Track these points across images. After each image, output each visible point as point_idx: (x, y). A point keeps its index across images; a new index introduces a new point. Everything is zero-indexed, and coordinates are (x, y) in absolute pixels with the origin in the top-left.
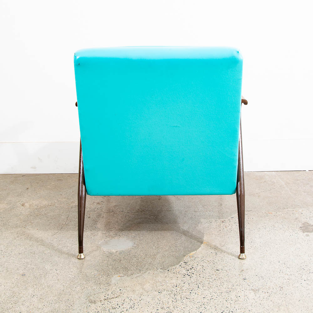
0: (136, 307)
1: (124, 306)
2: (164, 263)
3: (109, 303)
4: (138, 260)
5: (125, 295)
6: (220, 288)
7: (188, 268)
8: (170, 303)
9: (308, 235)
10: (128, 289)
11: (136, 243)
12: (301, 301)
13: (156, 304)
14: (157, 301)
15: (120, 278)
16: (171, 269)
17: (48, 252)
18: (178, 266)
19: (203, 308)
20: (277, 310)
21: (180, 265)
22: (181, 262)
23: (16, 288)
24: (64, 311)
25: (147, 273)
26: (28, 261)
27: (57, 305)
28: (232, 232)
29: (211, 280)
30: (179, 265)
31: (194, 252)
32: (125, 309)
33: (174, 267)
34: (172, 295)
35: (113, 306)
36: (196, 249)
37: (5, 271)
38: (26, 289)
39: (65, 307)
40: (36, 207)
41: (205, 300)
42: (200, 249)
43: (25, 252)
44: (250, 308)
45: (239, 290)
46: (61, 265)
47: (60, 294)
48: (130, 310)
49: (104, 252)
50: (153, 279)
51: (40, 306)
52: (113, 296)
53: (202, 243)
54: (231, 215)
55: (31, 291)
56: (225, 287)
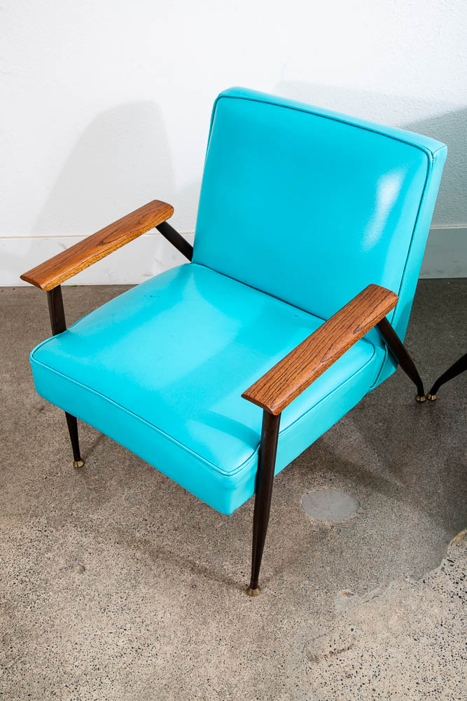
0: (382, 674)
1: (364, 671)
2: (415, 561)
3: (339, 662)
4: (371, 550)
5: (362, 644)
7: (457, 577)
8: (436, 667)
10: (365, 627)
11: (361, 503)
13: (413, 668)
14: (415, 662)
15: (347, 598)
16: (429, 578)
17: (220, 525)
18: (438, 570)
21: (443, 569)
22: (444, 561)
23: (189, 620)
24: (273, 678)
25: (390, 587)
26: (194, 548)
27: (260, 665)
30: (440, 567)
31: (463, 533)
32: (366, 678)
33: (432, 573)
34: (437, 648)
35: (347, 669)
37: (163, 576)
38: (205, 623)
39: (273, 671)
43: (183, 525)
47: (260, 638)
48: (375, 683)
49: (311, 526)
50: (401, 602)
51: (234, 664)
52: (343, 646)
55: (213, 627)
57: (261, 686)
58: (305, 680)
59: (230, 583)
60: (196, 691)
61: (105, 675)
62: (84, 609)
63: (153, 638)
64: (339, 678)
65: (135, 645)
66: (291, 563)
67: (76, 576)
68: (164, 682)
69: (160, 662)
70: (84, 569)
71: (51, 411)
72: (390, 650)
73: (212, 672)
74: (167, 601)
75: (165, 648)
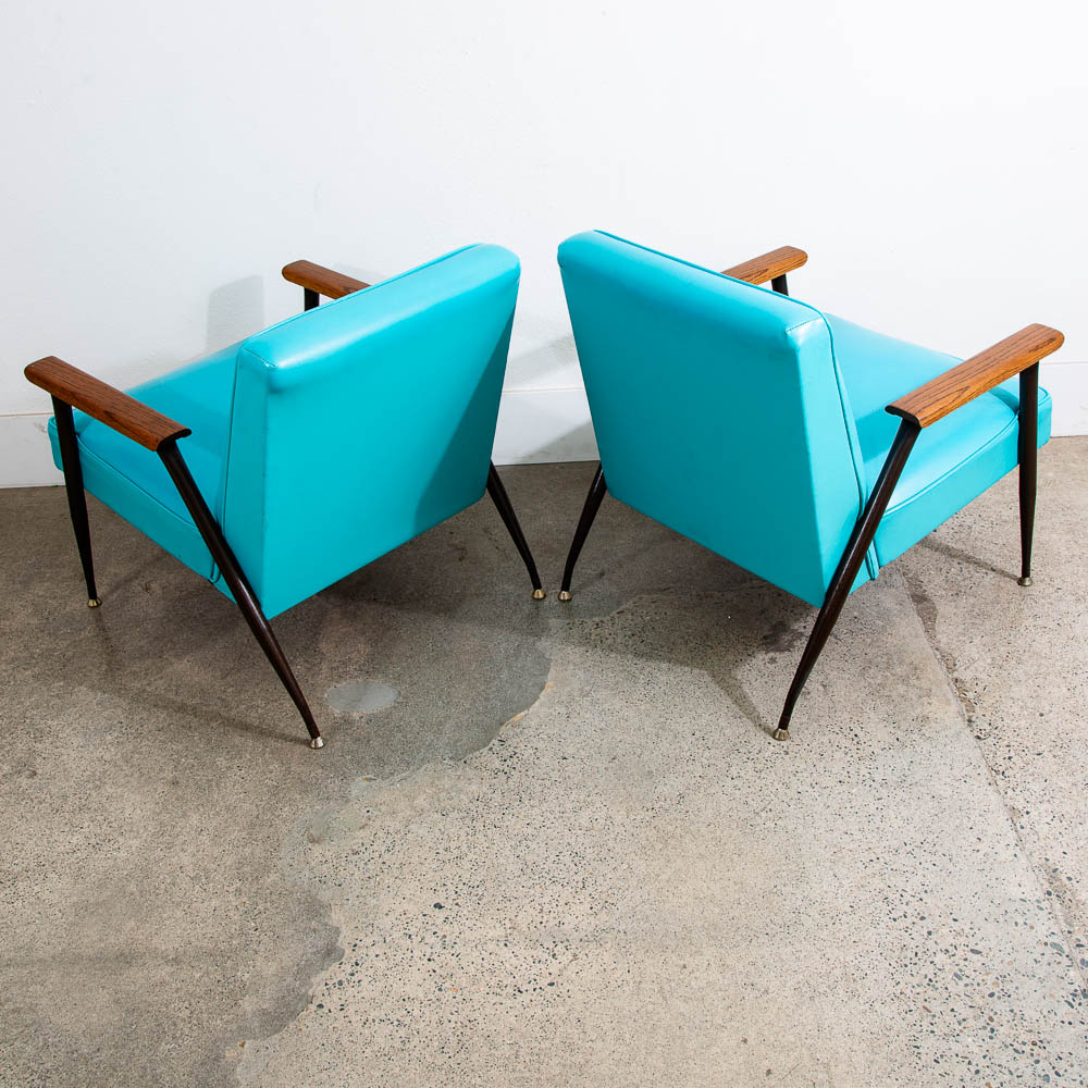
0: (397, 848)
1: (375, 847)
2: (459, 744)
4: (405, 737)
5: (378, 823)
6: (562, 801)
7: (506, 755)
8: (463, 837)
9: (773, 660)
10: (383, 808)
11: (402, 693)
12: (712, 826)
13: (435, 840)
14: (438, 834)
15: (367, 783)
16: (472, 759)
18: (485, 751)
19: (523, 848)
20: (661, 846)
21: (491, 749)
22: (494, 741)
23: (164, 814)
24: (262, 861)
25: (423, 769)
26: (180, 747)
27: (248, 850)
29: (548, 783)
30: (488, 748)
31: (523, 714)
32: (377, 854)
33: (477, 753)
34: (468, 821)
35: (355, 847)
36: (527, 706)
37: (136, 776)
38: (184, 815)
39: (264, 854)
40: (178, 593)
41: (530, 830)
42: (537, 703)
43: (169, 725)
44: (611, 844)
45: (598, 804)
46: (249, 757)
47: (252, 825)
48: (386, 856)
49: (335, 718)
50: (433, 783)
51: (216, 852)
53: (542, 689)
54: (619, 604)
55: (194, 819)
56: (572, 798)
57: (247, 869)
58: (302, 859)
60: (165, 878)
61: (51, 870)
62: (31, 812)
63: (115, 835)
64: (343, 855)
65: (93, 841)
67: (24, 782)
68: (125, 873)
69: (123, 854)
70: (35, 773)
71: (8, 619)
72: (410, 827)
73: (186, 859)
74: (138, 798)
75: (131, 842)
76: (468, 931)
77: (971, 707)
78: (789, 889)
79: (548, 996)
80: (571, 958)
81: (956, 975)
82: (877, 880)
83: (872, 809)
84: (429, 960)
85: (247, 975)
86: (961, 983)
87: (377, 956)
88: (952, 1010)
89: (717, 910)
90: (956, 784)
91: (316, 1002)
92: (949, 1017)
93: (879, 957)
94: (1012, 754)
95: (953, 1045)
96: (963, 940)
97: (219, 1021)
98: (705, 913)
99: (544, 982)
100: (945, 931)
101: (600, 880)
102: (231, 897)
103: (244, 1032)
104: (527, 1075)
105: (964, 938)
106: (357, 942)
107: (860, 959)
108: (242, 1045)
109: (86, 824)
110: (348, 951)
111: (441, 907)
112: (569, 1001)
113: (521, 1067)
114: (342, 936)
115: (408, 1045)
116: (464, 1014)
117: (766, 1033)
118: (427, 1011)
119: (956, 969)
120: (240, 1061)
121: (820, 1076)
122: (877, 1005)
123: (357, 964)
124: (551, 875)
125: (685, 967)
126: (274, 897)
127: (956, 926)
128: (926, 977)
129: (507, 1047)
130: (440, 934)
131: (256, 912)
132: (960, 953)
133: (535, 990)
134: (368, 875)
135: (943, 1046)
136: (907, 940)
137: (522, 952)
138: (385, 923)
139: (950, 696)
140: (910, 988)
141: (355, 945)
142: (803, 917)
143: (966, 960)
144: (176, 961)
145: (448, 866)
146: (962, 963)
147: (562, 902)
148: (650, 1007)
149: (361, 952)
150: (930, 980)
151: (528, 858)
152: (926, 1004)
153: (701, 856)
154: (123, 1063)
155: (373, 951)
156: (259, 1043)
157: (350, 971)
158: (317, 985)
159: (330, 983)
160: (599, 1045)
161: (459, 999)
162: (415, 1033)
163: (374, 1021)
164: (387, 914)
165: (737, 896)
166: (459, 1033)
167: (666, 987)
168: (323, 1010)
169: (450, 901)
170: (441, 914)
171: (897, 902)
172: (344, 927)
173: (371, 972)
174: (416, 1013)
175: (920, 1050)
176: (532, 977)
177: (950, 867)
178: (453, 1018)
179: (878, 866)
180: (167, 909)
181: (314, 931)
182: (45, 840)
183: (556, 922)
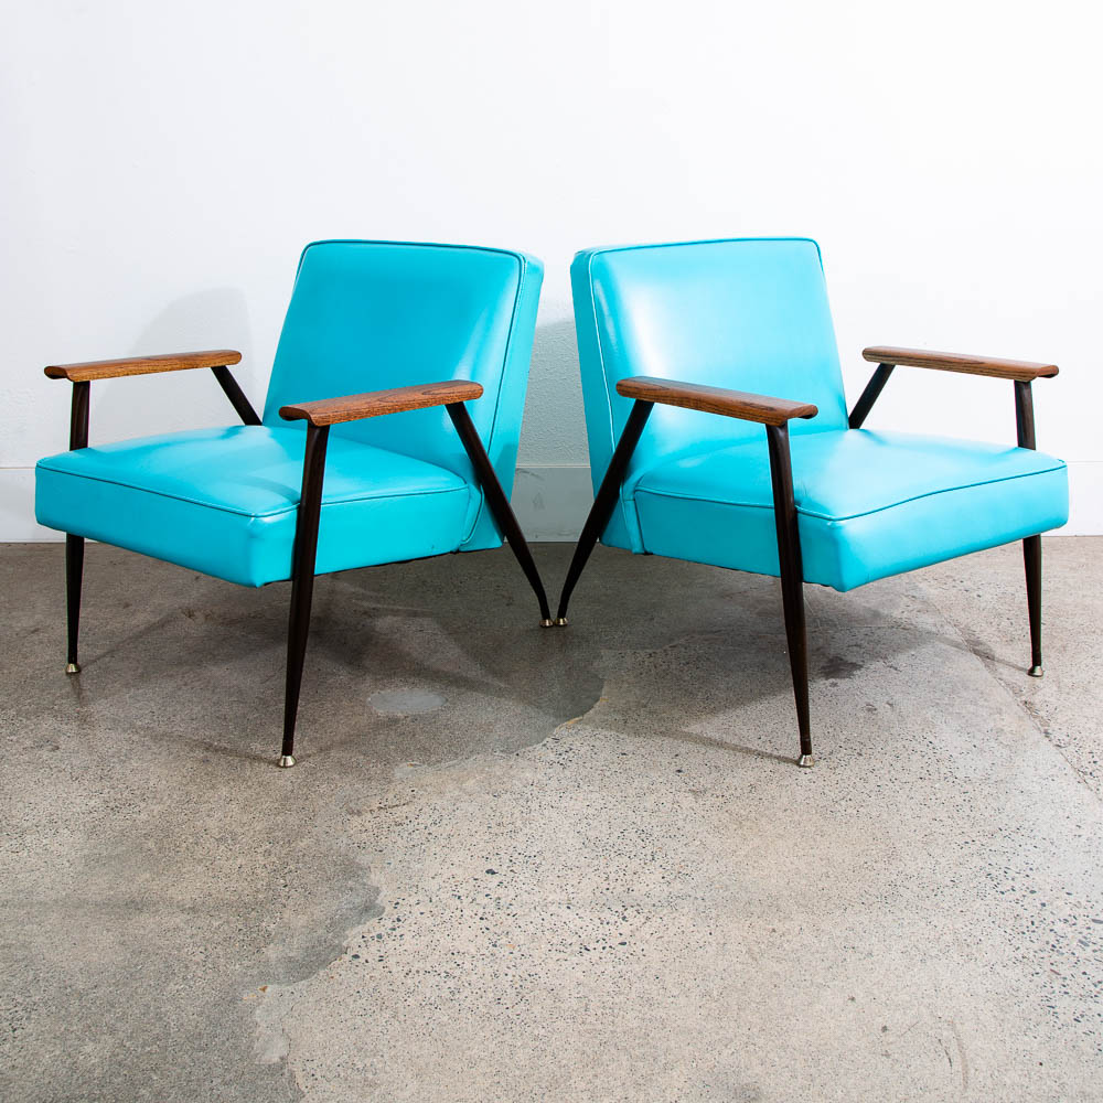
0: (444, 822)
1: (420, 820)
2: (510, 740)
3: (388, 814)
4: (453, 733)
5: (423, 801)
6: (623, 788)
7: (561, 750)
8: (517, 814)
9: (835, 685)
10: (430, 789)
11: (450, 700)
12: (789, 811)
13: (487, 816)
14: (489, 811)
15: (412, 768)
16: (524, 752)
17: (255, 716)
18: (539, 746)
19: (584, 825)
20: (735, 827)
21: (545, 745)
22: (547, 739)
23: (192, 786)
24: (295, 828)
25: (472, 759)
26: (213, 733)
27: (280, 819)
28: (668, 677)
29: (608, 774)
30: (542, 744)
31: (577, 719)
32: (422, 826)
33: (530, 748)
34: (522, 802)
35: (397, 820)
36: (582, 713)
39: (298, 822)
40: (221, 620)
41: (591, 811)
42: (591, 711)
44: (680, 824)
45: (663, 791)
47: (286, 798)
48: (433, 829)
49: (378, 717)
50: (483, 770)
51: (246, 818)
52: (398, 803)
53: (597, 700)
54: (671, 640)
55: (224, 791)
56: (634, 786)
57: (278, 834)
58: (339, 828)
59: (257, 758)
60: (187, 838)
61: (63, 826)
62: (49, 778)
63: (137, 800)
64: (385, 826)
65: (112, 805)
66: (342, 743)
67: (45, 754)
68: (144, 832)
69: (143, 816)
70: (58, 748)
72: (458, 805)
73: (211, 823)
74: (165, 772)
75: (153, 807)
76: (525, 896)
77: (1045, 723)
78: (880, 865)
79: (620, 955)
80: (643, 920)
81: (1080, 941)
82: (976, 859)
83: (959, 800)
84: (481, 919)
85: (272, 926)
86: (1089, 950)
87: (422, 914)
88: (1084, 973)
89: (804, 882)
90: (1044, 782)
91: (351, 953)
92: (1082, 980)
93: (992, 925)
94: (1096, 759)
95: (1092, 1005)
96: (1081, 911)
97: (238, 966)
98: (791, 884)
99: (615, 942)
100: (1060, 903)
101: (671, 854)
102: (260, 857)
103: (266, 977)
104: (600, 1027)
105: (1082, 909)
106: (400, 901)
107: (970, 927)
108: (264, 990)
109: (106, 791)
110: (389, 909)
111: (494, 873)
112: (644, 960)
113: (592, 1019)
114: (382, 894)
115: (457, 996)
116: (523, 968)
117: (876, 992)
118: (480, 964)
119: (1080, 936)
120: (259, 1004)
121: (945, 1033)
122: (998, 968)
123: (399, 920)
124: (616, 848)
125: (774, 930)
126: (306, 858)
127: (1071, 899)
128: (1048, 943)
129: (574, 1001)
130: (494, 896)
131: (286, 871)
132: (1080, 922)
133: (604, 948)
134: (412, 843)
135: (1082, 1007)
136: (1020, 910)
137: (587, 915)
138: (433, 885)
139: (1022, 714)
140: (1032, 953)
141: (398, 903)
142: (901, 890)
143: (1089, 928)
144: (193, 909)
145: (501, 838)
146: (1085, 932)
147: (629, 872)
148: (739, 967)
149: (403, 910)
150: (1053, 946)
151: (589, 833)
152: (1053, 968)
153: (781, 836)
154: (123, 1000)
155: (416, 910)
156: (285, 988)
157: (391, 926)
158: (352, 938)
159: (368, 936)
160: (682, 1000)
161: (517, 954)
162: (467, 985)
163: (418, 972)
164: (433, 878)
165: (825, 870)
166: (517, 986)
167: (756, 949)
168: (360, 960)
169: (504, 867)
170: (495, 879)
171: (1003, 878)
172: (384, 887)
173: (414, 927)
174: (467, 966)
175: (1056, 1010)
176: (600, 936)
177: (1053, 849)
178: (510, 972)
179: (974, 848)
180: (187, 865)
181: (351, 889)
182: (60, 802)
183: (625, 888)
